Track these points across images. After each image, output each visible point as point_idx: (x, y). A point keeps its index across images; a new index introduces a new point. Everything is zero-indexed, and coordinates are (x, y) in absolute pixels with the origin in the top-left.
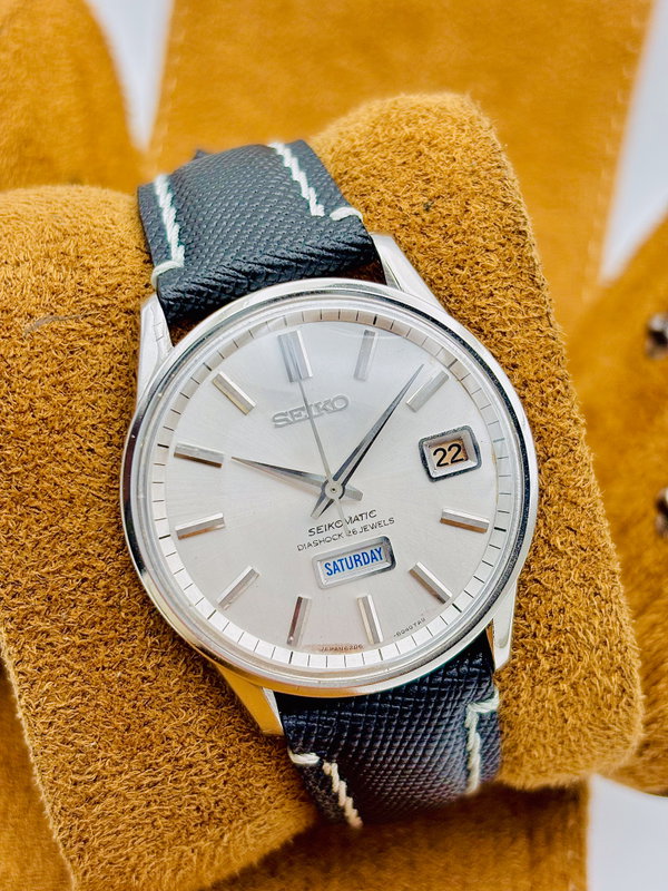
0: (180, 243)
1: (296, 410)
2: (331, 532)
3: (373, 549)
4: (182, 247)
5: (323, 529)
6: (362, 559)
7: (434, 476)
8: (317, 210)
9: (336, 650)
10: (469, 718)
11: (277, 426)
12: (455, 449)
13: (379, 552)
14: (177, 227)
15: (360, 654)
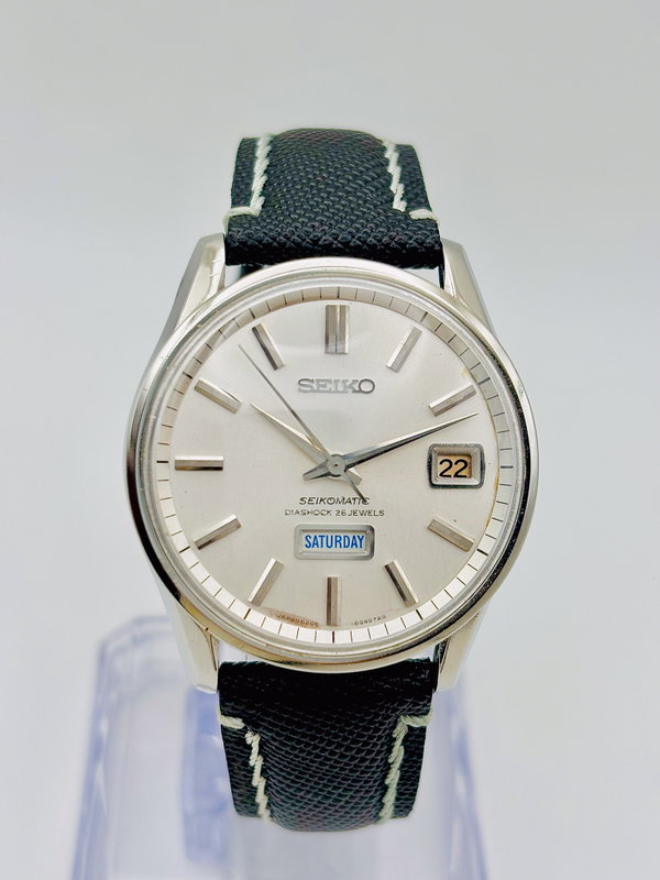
0: (262, 194)
1: (322, 381)
2: (321, 507)
3: (356, 535)
4: (263, 198)
5: (314, 501)
6: (342, 542)
7: (434, 482)
8: (399, 205)
9: (293, 620)
10: (398, 728)
11: (300, 390)
12: (461, 465)
13: (361, 540)
14: (264, 178)
15: (314, 631)
